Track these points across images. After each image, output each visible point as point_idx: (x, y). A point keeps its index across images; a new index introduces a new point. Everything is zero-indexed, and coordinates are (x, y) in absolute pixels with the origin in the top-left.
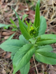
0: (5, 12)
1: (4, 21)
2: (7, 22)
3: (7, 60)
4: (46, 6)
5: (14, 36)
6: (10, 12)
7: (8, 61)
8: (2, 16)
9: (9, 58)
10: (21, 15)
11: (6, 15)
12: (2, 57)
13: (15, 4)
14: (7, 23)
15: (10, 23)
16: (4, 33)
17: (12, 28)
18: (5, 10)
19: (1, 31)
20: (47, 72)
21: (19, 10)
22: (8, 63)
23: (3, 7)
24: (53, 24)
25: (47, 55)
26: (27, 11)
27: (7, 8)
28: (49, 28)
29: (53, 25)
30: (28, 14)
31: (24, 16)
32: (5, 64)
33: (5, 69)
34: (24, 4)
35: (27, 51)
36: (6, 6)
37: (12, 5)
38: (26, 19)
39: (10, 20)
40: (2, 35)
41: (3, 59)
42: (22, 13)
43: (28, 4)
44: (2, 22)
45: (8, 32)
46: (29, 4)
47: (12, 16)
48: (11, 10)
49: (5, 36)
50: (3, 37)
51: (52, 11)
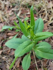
0: (10, 16)
1: (9, 24)
2: (12, 24)
3: (11, 56)
4: (45, 9)
5: (17, 36)
6: (14, 16)
7: (12, 58)
8: (8, 20)
9: (13, 55)
10: (23, 18)
11: (10, 19)
12: (7, 54)
13: (18, 9)
15: (13, 25)
16: (9, 34)
17: (16, 29)
18: (10, 14)
21: (21, 14)
23: (8, 11)
24: (52, 25)
25: (45, 51)
26: (28, 14)
27: (11, 12)
30: (30, 17)
31: (25, 19)
32: (9, 60)
34: (26, 9)
36: (11, 11)
37: (16, 10)
38: (28, 21)
39: (14, 22)
40: (7, 36)
41: (8, 56)
42: (24, 16)
43: (29, 9)
44: (7, 25)
47: (15, 19)
48: (15, 14)
49: (10, 36)
50: (8, 37)
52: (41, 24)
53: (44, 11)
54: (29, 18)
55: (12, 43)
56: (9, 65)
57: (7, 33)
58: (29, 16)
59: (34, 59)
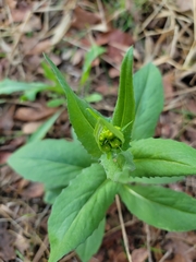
0: (26, 34)
1: (21, 69)
2: (33, 72)
3: (31, 203)
4: (170, 14)
6: (42, 35)
7: (36, 207)
8: (17, 52)
9: (37, 197)
10: (79, 48)
11: (27, 48)
12: (15, 194)
14: (32, 77)
15: (40, 77)
16: (23, 113)
17: (50, 95)
18: (25, 28)
19: (12, 104)
20: (163, 247)
21: (73, 28)
22: (34, 213)
24: (192, 82)
25: (160, 199)
26: (100, 33)
27: (31, 19)
28: (177, 97)
29: (191, 86)
31: (89, 50)
32: (24, 218)
33: (26, 232)
34: (92, 6)
35: (93, 189)
36: (28, 14)
38: (97, 63)
39: (41, 66)
40: (16, 120)
41: (21, 202)
42: (83, 40)
43: (104, 7)
44: (14, 73)
45: (36, 110)
46: (108, 6)
47: (48, 51)
48: (46, 27)
49: (25, 122)
50: (18, 124)
51: (189, 32)
52: (155, 91)
53: (165, 19)
54: (102, 50)
55: (34, 158)
56: (24, 235)
57: (13, 108)
58: (104, 41)
59: (117, 212)
